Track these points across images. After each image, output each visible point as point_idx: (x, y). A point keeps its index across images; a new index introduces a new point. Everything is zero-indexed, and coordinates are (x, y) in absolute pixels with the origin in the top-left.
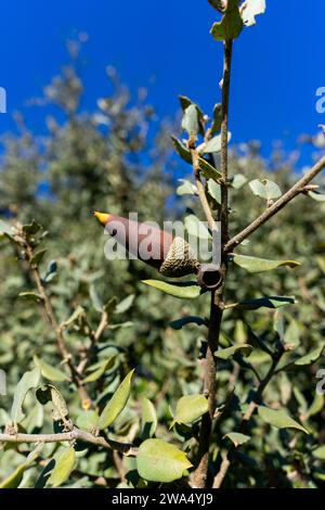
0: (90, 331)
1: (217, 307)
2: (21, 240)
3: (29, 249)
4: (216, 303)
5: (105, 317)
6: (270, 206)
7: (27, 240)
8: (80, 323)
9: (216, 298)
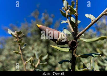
0: (34, 65)
1: (74, 56)
2: (16, 36)
3: (18, 39)
4: (74, 55)
5: (39, 61)
6: (93, 21)
7: (18, 36)
8: (31, 62)
9: (74, 53)
